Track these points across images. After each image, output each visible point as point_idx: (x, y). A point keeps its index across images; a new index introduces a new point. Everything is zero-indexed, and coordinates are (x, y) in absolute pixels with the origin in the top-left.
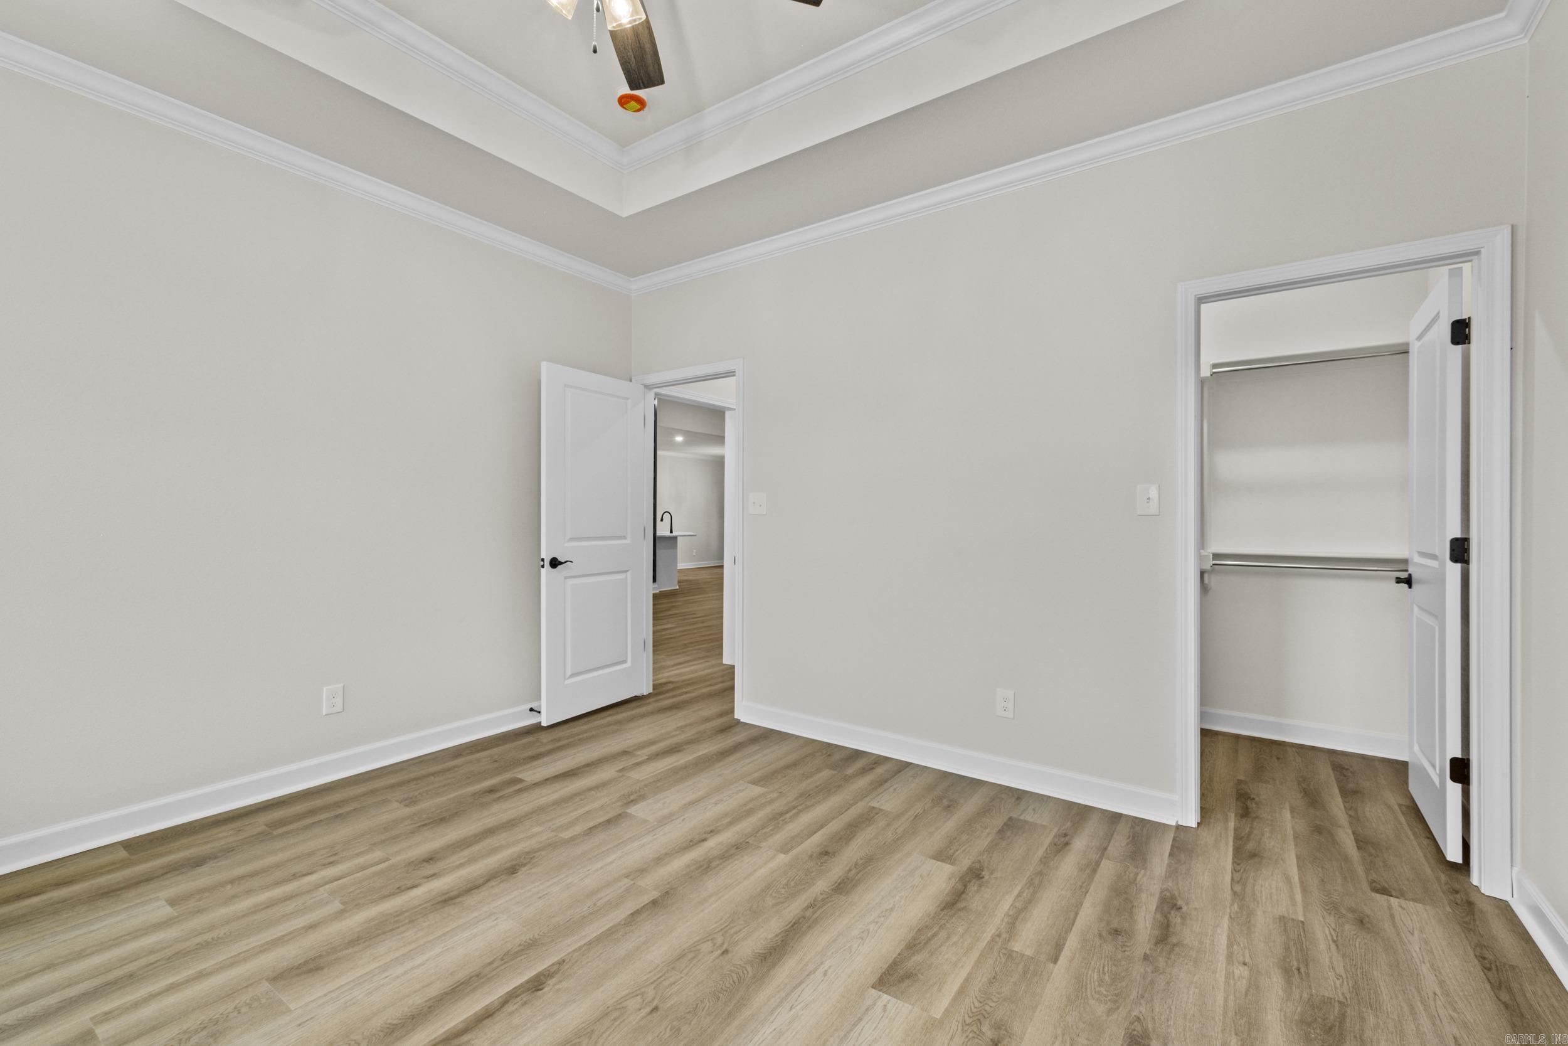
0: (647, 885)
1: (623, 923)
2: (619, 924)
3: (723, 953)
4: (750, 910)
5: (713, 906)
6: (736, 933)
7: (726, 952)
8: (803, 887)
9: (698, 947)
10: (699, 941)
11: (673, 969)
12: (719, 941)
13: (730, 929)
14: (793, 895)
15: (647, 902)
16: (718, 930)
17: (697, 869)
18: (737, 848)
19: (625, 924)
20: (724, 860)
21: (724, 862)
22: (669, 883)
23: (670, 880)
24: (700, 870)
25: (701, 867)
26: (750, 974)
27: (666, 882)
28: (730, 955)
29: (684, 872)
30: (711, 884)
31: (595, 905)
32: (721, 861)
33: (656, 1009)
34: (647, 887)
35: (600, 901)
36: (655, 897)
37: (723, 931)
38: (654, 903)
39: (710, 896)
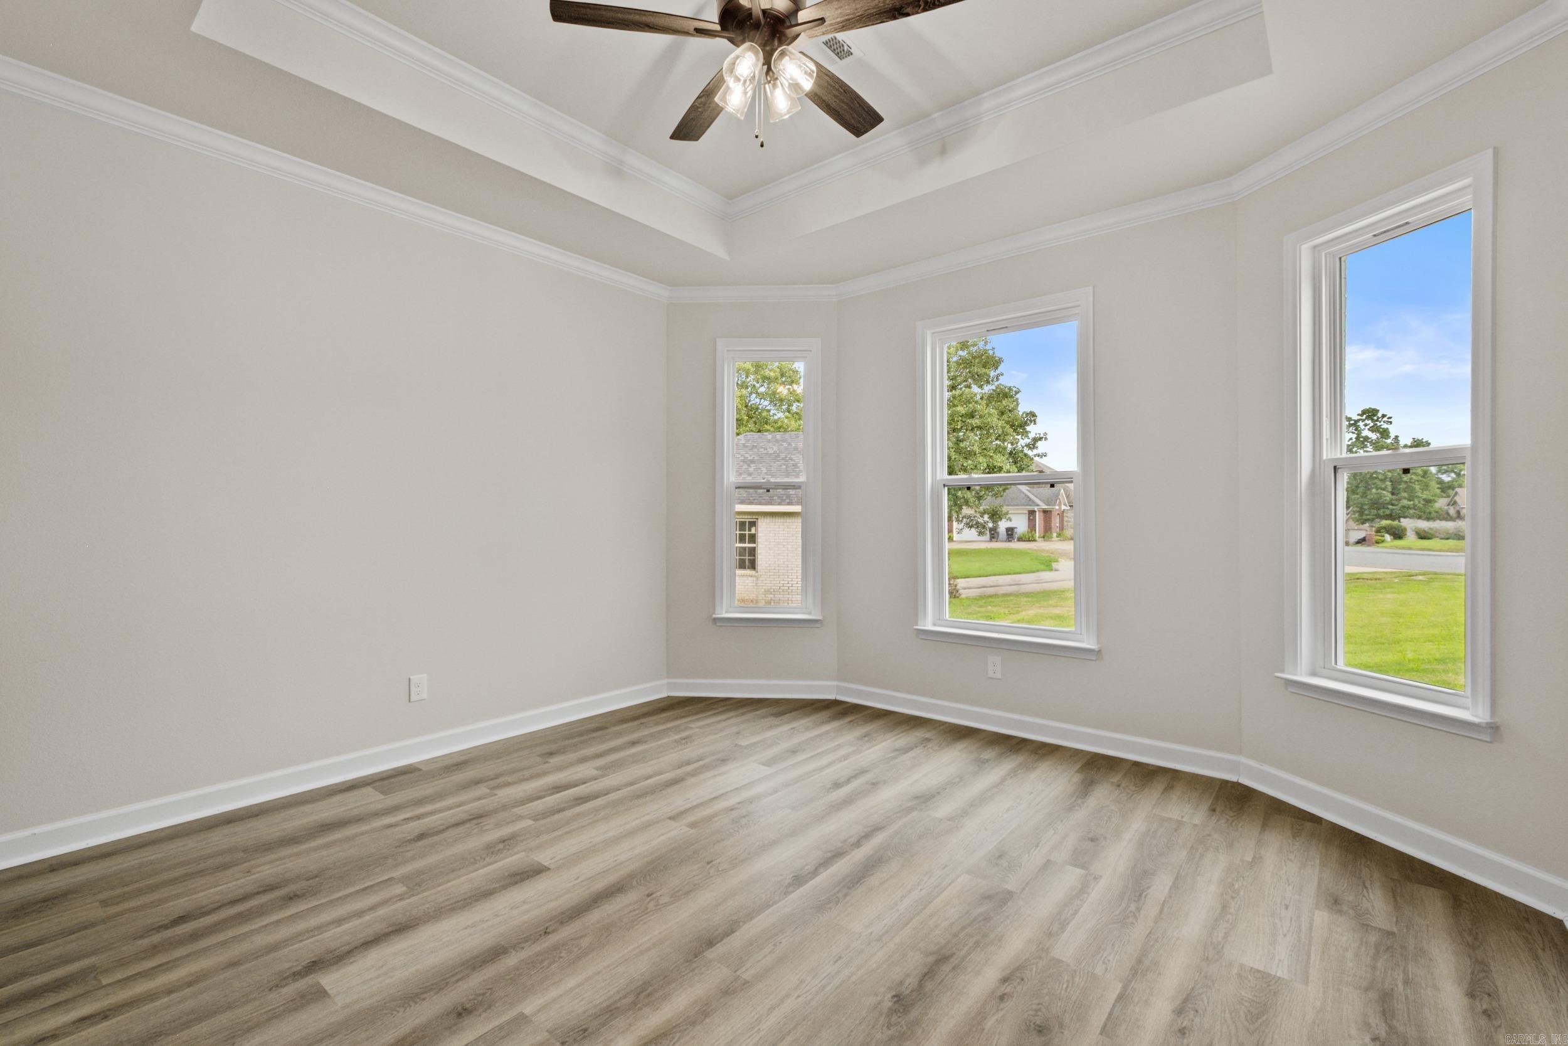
0: (719, 968)
1: (741, 924)
2: (745, 922)
3: (651, 894)
4: (611, 931)
5: (648, 938)
6: (634, 910)
7: (648, 896)
8: (538, 958)
9: (672, 899)
10: (669, 905)
11: (695, 885)
12: (652, 904)
13: (638, 914)
14: (556, 948)
15: (718, 945)
16: (651, 913)
17: (655, 991)
18: (585, 1030)
19: (739, 922)
20: (613, 1007)
21: (615, 1002)
22: (694, 970)
23: (691, 974)
24: (650, 989)
25: (649, 995)
26: (635, 880)
27: (696, 971)
28: (647, 892)
29: (674, 985)
30: (641, 968)
31: (775, 945)
32: (618, 1005)
33: (709, 863)
34: (719, 965)
35: (770, 950)
36: (710, 950)
37: (646, 912)
38: (711, 944)
39: (649, 949)
